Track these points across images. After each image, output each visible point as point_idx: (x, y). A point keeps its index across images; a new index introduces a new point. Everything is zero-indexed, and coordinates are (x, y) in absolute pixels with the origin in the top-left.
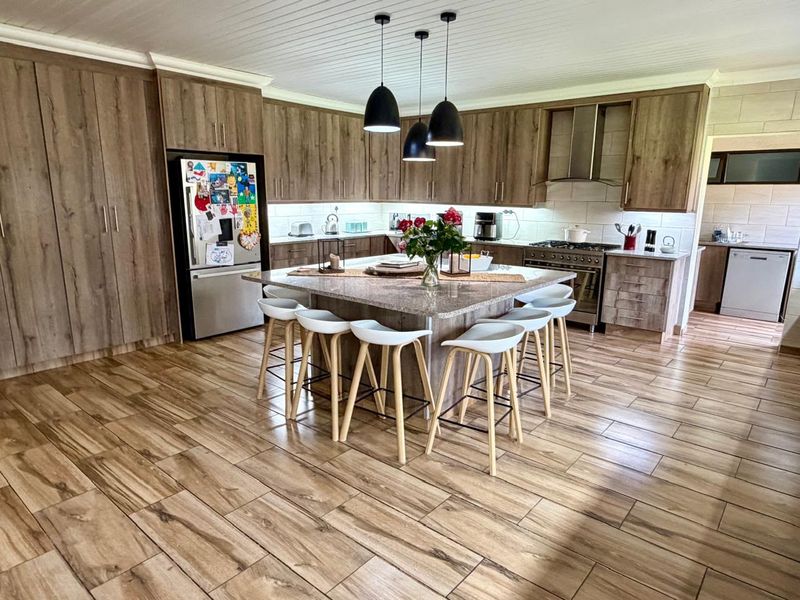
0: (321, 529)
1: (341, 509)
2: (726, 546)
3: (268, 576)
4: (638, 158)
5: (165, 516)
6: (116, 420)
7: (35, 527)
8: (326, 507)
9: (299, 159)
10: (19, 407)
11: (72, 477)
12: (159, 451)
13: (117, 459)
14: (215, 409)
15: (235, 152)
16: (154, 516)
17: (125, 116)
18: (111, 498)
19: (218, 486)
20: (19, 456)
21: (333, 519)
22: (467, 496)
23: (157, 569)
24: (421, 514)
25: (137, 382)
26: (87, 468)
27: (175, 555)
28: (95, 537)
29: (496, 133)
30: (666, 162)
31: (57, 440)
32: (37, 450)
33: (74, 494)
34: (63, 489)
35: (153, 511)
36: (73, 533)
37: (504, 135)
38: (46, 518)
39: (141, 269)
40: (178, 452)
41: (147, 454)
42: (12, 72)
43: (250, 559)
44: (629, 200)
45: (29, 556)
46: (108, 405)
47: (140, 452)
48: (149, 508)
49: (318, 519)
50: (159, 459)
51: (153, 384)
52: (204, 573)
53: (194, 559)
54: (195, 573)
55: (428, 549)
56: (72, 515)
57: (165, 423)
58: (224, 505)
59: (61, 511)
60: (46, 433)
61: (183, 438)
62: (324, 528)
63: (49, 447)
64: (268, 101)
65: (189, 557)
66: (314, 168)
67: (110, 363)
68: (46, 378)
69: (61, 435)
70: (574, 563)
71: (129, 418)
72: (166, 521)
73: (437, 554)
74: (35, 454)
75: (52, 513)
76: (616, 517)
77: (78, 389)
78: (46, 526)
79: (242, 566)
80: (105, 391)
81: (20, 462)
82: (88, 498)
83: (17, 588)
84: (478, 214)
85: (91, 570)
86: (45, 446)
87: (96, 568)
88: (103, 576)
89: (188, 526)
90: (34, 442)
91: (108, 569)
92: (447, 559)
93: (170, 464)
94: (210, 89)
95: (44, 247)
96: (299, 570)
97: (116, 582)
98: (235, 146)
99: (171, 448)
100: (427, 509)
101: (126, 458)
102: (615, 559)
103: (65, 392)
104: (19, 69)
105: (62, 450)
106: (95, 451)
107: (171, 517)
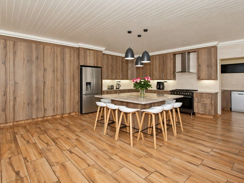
0: (110, 159)
1: (116, 155)
2: (234, 174)
3: (95, 168)
4: (200, 65)
5: (71, 152)
6: (62, 130)
7: (40, 152)
8: (113, 154)
9: (111, 69)
10: (40, 126)
11: (50, 142)
12: (71, 137)
13: (61, 139)
14: (86, 129)
15: (96, 66)
16: (68, 152)
17: (72, 58)
18: (58, 147)
19: (85, 146)
20: (39, 136)
21: (114, 157)
22: (152, 155)
23: (68, 164)
24: (138, 158)
25: (68, 123)
26: (54, 140)
27: (73, 161)
28: (54, 155)
29: (161, 61)
30: (208, 66)
31: (48, 134)
32: (43, 135)
33: (50, 146)
34: (47, 144)
35: (68, 151)
36: (49, 154)
37: (163, 61)
38: (43, 150)
39: (72, 94)
40: (75, 138)
41: (68, 138)
42: (50, 49)
43: (91, 164)
44: (199, 77)
45: (38, 158)
46: (60, 127)
47: (66, 138)
48: (67, 150)
49: (110, 156)
50: (71, 140)
51: (71, 123)
52: (79, 166)
53: (77, 163)
54: (77, 166)
55: (140, 166)
56: (49, 150)
57: (73, 132)
58: (85, 151)
59: (47, 149)
60: (45, 132)
61: (77, 135)
62: (111, 159)
63: (46, 135)
64: (104, 54)
65: (76, 162)
66: (114, 71)
67: (62, 118)
68: (47, 120)
69: (48, 133)
70: (184, 174)
71: (65, 130)
72: (71, 153)
73: (142, 168)
74: (42, 137)
75: (45, 149)
76: (198, 164)
77: (54, 123)
78: (43, 152)
79: (89, 165)
80: (60, 124)
81: (38, 138)
82: (53, 147)
83: (35, 165)
84: (157, 82)
85: (52, 162)
86: (45, 135)
87: (54, 162)
88: (55, 164)
89: (77, 155)
90: (42, 134)
91: (56, 163)
92: (145, 169)
93: (73, 141)
94: (91, 51)
95: (51, 88)
96: (103, 168)
97: (58, 166)
98: (96, 65)
99: (74, 137)
100: (140, 157)
101: (63, 139)
102: (197, 174)
103: (51, 124)
104: (51, 48)
105: (48, 136)
106: (56, 137)
107: (73, 153)
